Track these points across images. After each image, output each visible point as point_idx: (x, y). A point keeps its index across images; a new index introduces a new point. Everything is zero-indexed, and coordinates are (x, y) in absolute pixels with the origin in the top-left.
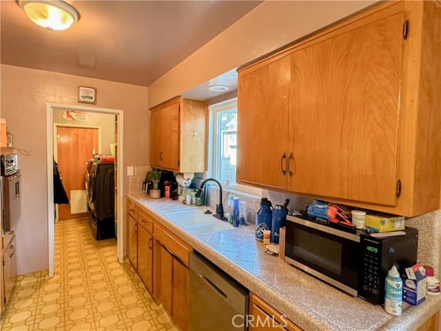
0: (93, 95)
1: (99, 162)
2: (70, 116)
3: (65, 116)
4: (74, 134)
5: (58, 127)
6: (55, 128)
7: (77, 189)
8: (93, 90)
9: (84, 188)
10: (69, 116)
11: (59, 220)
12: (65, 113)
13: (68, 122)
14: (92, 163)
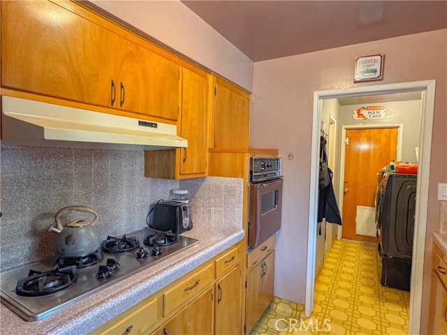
0: (377, 66)
1: (393, 172)
2: (362, 115)
3: (356, 116)
4: (366, 136)
5: (347, 129)
6: (344, 132)
7: (364, 204)
8: (379, 58)
9: (373, 206)
10: (360, 115)
11: (343, 237)
12: (356, 112)
13: (358, 122)
14: (384, 173)
